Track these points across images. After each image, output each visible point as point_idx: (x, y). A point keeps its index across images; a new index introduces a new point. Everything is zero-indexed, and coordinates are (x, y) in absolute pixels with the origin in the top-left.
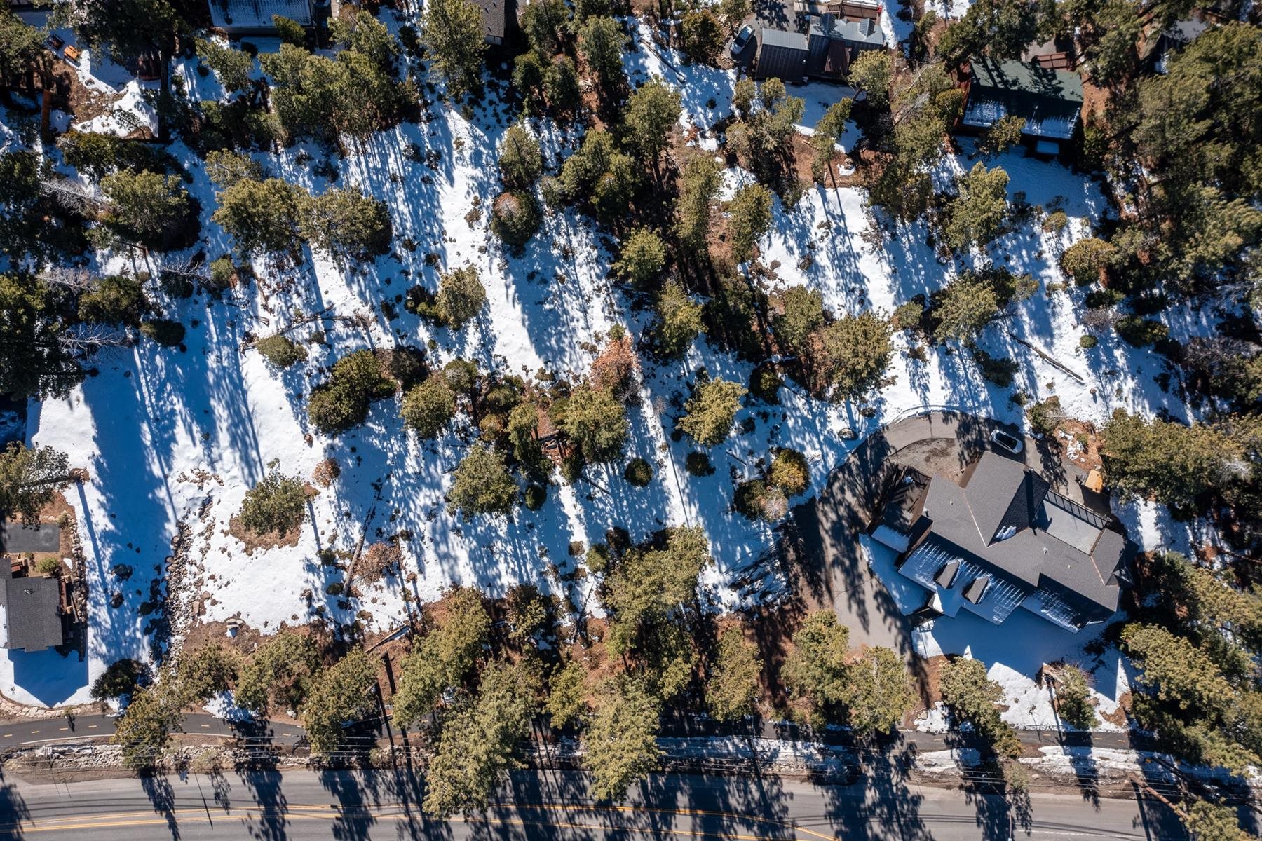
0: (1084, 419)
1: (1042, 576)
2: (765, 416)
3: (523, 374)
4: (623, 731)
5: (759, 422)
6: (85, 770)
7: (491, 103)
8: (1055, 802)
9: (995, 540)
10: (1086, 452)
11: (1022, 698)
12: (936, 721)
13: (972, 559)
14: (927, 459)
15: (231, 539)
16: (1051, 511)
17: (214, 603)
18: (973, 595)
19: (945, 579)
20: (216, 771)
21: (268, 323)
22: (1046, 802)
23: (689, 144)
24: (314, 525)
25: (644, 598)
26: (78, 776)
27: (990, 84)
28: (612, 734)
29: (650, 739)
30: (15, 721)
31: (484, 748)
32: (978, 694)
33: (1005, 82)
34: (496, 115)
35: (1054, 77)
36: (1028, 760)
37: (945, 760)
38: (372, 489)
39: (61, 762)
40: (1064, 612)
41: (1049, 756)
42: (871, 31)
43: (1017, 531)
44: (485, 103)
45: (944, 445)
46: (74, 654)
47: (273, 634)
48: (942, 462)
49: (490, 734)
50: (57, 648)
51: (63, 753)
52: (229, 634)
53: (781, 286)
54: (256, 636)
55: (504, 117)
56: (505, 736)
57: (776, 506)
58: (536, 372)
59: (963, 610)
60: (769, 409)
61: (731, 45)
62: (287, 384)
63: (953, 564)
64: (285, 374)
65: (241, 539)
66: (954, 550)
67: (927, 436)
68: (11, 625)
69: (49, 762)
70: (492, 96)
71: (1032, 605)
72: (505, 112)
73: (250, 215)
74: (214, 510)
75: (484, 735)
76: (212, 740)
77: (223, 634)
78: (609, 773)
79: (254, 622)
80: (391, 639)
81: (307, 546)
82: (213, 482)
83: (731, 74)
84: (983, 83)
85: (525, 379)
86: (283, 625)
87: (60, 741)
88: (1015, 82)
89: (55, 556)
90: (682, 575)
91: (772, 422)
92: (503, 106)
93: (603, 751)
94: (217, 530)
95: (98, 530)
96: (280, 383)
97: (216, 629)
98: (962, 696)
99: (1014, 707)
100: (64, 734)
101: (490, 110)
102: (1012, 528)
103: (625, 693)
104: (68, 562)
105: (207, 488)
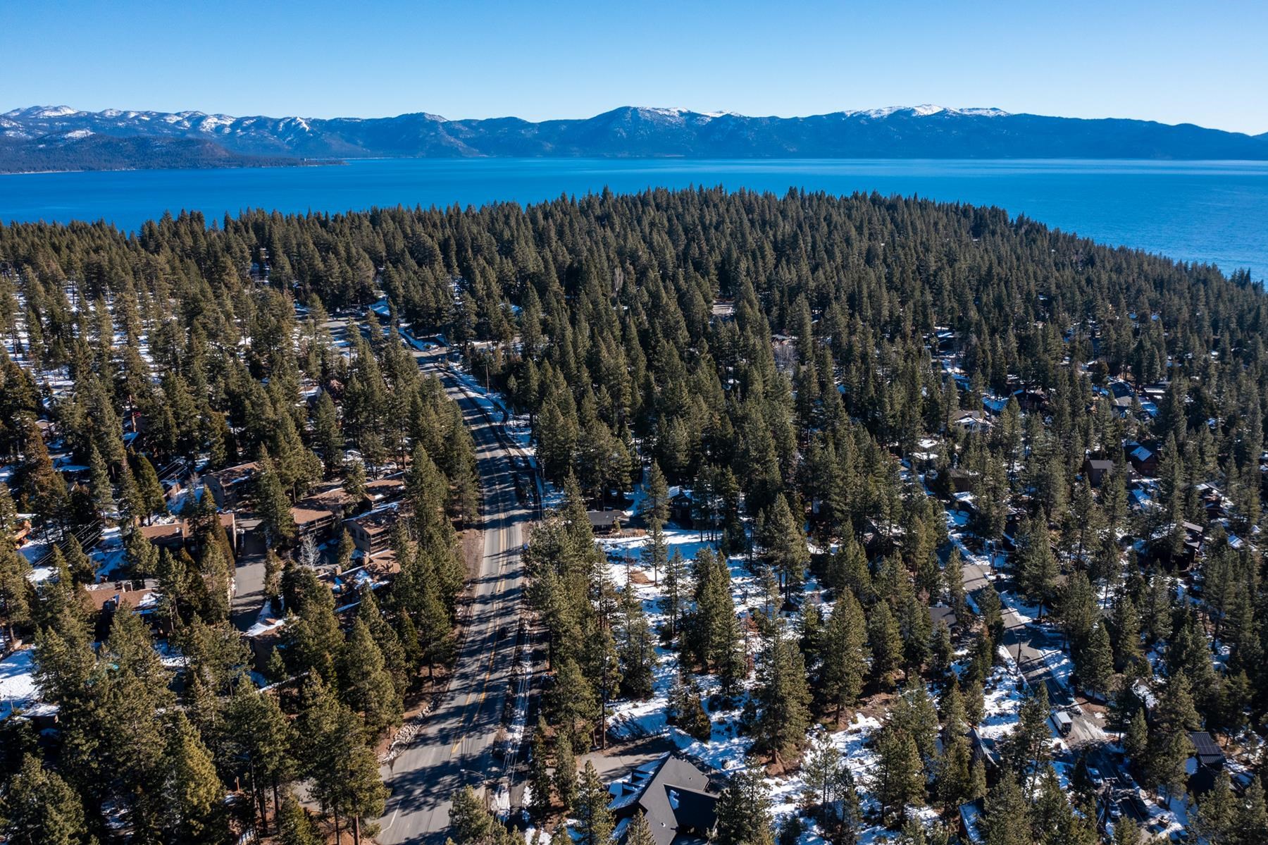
9: (668, 789)
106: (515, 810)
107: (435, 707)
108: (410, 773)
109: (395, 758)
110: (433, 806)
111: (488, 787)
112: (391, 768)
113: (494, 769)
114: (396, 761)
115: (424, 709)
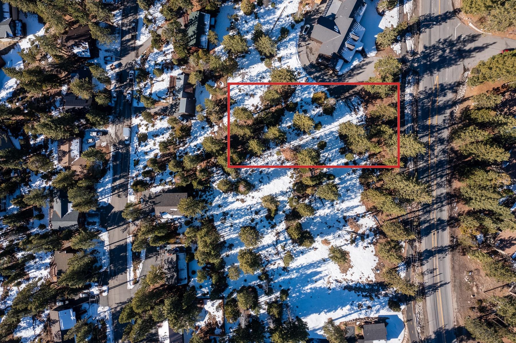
0: (298, 5)
1: (350, 17)
2: (302, 106)
3: (292, 183)
4: (404, 144)
5: (304, 108)
6: (424, 316)
7: (206, 197)
8: (422, 8)
9: (339, 32)
10: (309, 4)
11: (389, 20)
12: (397, 47)
13: (345, 39)
14: (313, 54)
15: (348, 272)
16: (329, 14)
17: (369, 277)
18: (356, 38)
19: (352, 47)
20: (423, 274)
21: (279, 264)
22: (422, 11)
23: (216, 134)
24: (342, 246)
25: (364, 140)
26: (426, 318)
27: (195, 40)
28: (405, 148)
29: (406, 136)
30: (409, 339)
31: (411, 185)
32: (388, 36)
33: (194, 35)
34: (210, 195)
35: (191, 19)
36: (409, 17)
37: (410, 43)
38: (331, 229)
39: (422, 324)
40: (361, 9)
41: (407, 11)
42: (179, 79)
43: (336, 25)
44: (207, 199)
45: (308, 49)
46: (387, 321)
47: (378, 258)
48: (314, 50)
49: (406, 183)
50: (386, 326)
51: (419, 324)
52: (378, 272)
53: (260, 103)
54: (379, 264)
55: (211, 192)
56: (408, 179)
57: (332, 101)
58: (291, 179)
59: (361, 41)
60: (299, 105)
61: (184, 122)
62: (299, 256)
63: (347, 45)
64: (296, 257)
65: (348, 269)
66: (343, 45)
67: (306, 55)
68: (379, 339)
69: (422, 327)
70: (204, 197)
71: (359, 19)
72: (209, 192)
73: (252, 263)
74: (339, 279)
75: (407, 185)
76: (413, 276)
77: (379, 274)
78: (417, 147)
79: (374, 264)
80: (378, 221)
81: (349, 248)
82: (330, 279)
83: (193, 121)
84: (195, 42)
85: (293, 182)
86: (375, 255)
87: (415, 324)
88: (194, 32)
89: (356, 328)
90: (355, 129)
91: (304, 104)
92: (207, 193)
93: (410, 150)
94: (345, 277)
95: (348, 312)
96: (298, 258)
97: (377, 276)
98: (389, 40)
99: (392, 23)
100: (413, 323)
101: (209, 197)
102: (335, 27)
103: (392, 144)
104: (358, 323)
105: (332, 281)
106: (403, 40)
107: (452, 113)
108: (453, 64)
109: (464, 73)
110: (439, 42)
111: (417, 53)
112: (464, 67)
113: (416, 65)
114: (463, 71)
115: (458, 110)
